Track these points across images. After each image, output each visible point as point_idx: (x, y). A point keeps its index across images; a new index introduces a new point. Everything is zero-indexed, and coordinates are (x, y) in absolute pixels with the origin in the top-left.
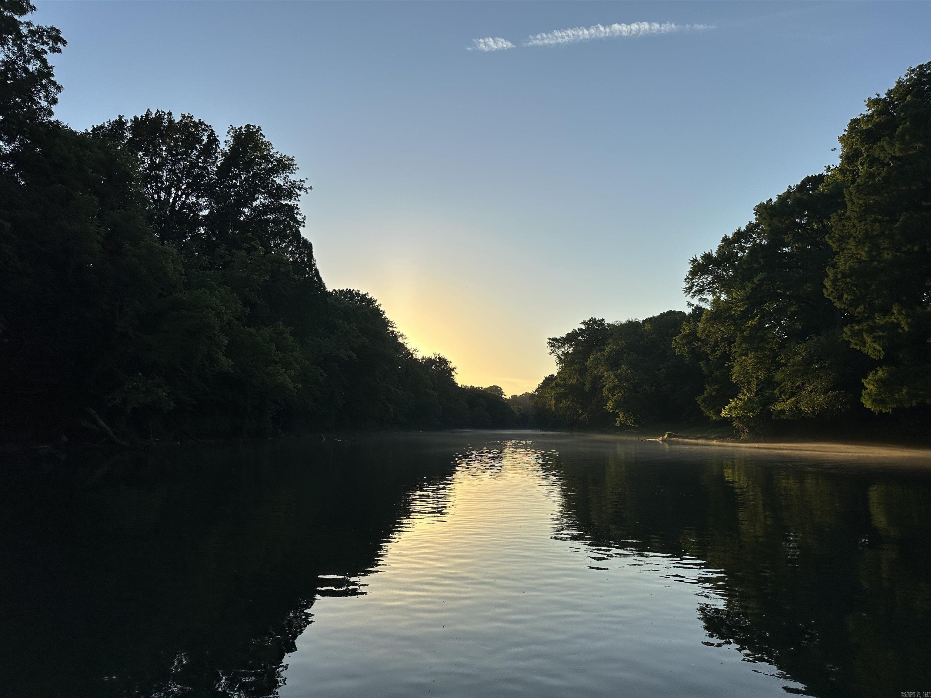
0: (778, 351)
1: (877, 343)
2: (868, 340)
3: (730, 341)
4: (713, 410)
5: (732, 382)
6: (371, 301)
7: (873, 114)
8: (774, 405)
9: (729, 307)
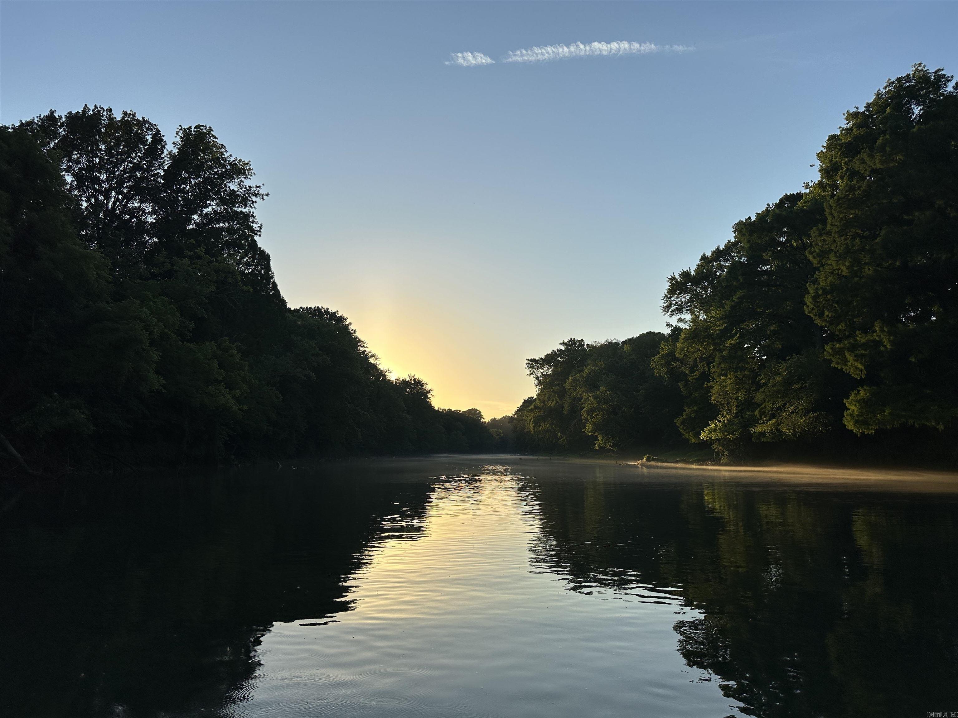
0: (758, 371)
1: (859, 362)
2: (850, 358)
3: (709, 361)
4: (693, 432)
5: (711, 404)
6: (341, 319)
7: (852, 127)
8: (754, 427)
9: (708, 326)
